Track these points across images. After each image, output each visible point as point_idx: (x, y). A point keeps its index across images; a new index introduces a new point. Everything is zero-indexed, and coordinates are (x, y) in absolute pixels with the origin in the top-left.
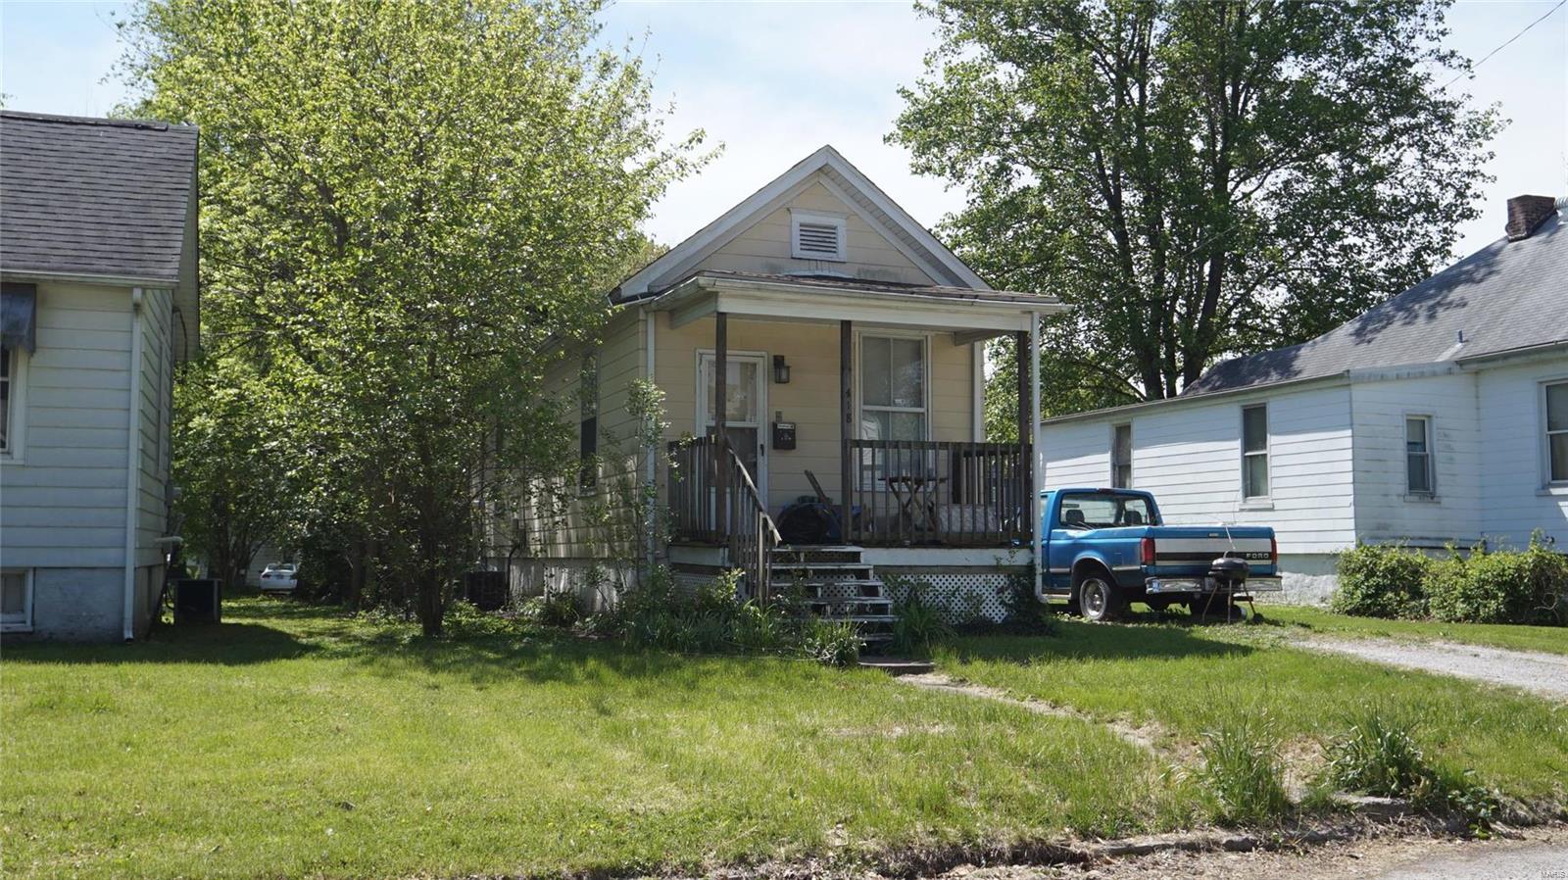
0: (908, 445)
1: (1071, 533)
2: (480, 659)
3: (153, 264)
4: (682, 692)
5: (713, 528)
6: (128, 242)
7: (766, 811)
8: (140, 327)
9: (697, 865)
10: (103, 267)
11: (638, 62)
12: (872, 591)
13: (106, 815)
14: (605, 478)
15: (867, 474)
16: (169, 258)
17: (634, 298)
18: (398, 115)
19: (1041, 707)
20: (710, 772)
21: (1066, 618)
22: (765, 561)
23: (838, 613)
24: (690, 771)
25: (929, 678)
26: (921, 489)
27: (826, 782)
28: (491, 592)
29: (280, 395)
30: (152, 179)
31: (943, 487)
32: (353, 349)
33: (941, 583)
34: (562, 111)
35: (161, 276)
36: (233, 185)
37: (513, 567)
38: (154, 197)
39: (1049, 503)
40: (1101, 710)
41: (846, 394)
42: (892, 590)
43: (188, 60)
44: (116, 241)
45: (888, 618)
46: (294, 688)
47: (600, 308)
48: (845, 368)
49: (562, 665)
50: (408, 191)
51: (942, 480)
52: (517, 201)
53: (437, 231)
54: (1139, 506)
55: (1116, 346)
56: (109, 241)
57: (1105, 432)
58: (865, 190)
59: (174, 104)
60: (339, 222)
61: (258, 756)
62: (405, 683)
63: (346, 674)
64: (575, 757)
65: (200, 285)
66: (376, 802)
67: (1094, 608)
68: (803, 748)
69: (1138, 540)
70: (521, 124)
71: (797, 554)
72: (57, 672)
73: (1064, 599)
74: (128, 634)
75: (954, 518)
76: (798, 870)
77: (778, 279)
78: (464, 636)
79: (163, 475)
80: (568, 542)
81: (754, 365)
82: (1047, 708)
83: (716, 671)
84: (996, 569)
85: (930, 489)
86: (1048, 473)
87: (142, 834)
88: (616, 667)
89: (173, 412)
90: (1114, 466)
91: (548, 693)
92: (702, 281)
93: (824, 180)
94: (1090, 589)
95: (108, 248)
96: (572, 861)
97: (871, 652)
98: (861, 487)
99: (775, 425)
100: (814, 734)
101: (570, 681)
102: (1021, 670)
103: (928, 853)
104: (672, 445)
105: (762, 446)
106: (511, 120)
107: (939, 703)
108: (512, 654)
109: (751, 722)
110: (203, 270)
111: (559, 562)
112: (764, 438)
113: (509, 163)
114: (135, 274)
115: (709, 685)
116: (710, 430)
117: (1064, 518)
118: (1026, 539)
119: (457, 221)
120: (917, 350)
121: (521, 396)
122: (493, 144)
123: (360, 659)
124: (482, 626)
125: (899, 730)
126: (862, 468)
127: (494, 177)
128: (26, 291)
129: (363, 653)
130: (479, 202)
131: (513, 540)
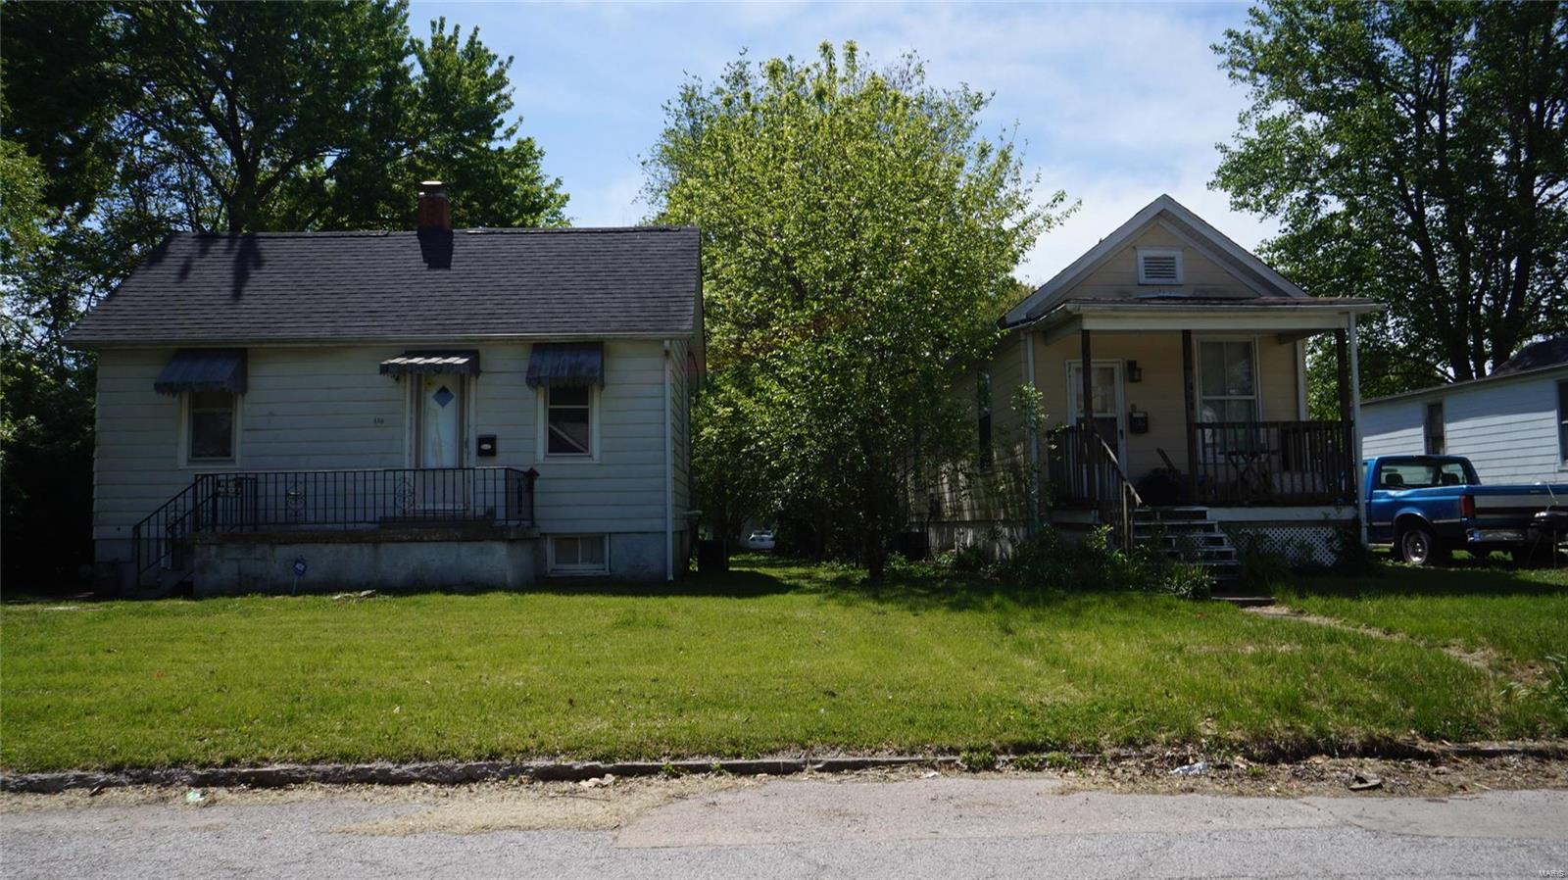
0: (1243, 425)
1: (1392, 493)
2: (914, 593)
3: (675, 323)
4: (1067, 618)
5: (1086, 495)
6: (660, 309)
7: (1147, 707)
8: (670, 366)
9: (1096, 744)
10: (646, 327)
11: (1010, 147)
12: (1219, 541)
13: (672, 695)
14: (999, 459)
15: (1209, 450)
16: (686, 318)
17: (1017, 323)
18: (837, 203)
19: (1375, 633)
20: (1097, 676)
21: (1390, 563)
22: (1129, 518)
23: (1193, 560)
24: (1084, 675)
25: (1272, 610)
26: (1256, 460)
27: (1195, 686)
28: (917, 548)
29: (763, 408)
30: (672, 265)
31: (1275, 459)
32: (813, 374)
33: (1275, 534)
34: (954, 190)
35: (681, 331)
36: (724, 266)
37: (931, 529)
38: (676, 277)
39: (1369, 469)
40: (1433, 637)
41: (1189, 389)
42: (1234, 540)
45: (1232, 563)
46: (786, 613)
47: (991, 333)
48: (1188, 367)
49: (975, 598)
50: (846, 258)
51: (1274, 453)
52: (925, 259)
53: (868, 284)
54: (1456, 469)
55: (1422, 338)
56: (649, 309)
57: (1418, 409)
58: (1197, 227)
59: (682, 213)
60: (796, 282)
61: (766, 658)
62: (862, 610)
63: (819, 604)
64: (994, 663)
65: (706, 336)
66: (852, 692)
67: (1417, 554)
68: (1172, 659)
69: (1458, 497)
70: (926, 202)
71: (1155, 513)
72: (629, 602)
73: (1386, 547)
74: (670, 577)
75: (1286, 482)
76: (1177, 752)
77: (1130, 302)
78: (899, 578)
79: (687, 469)
80: (972, 509)
81: (1112, 369)
82: (1381, 634)
83: (1094, 603)
84: (1325, 523)
85: (1263, 460)
86: (1364, 446)
87: (697, 708)
88: (1015, 599)
89: (691, 425)
90: (1427, 438)
91: (966, 618)
92: (1069, 307)
93: (1163, 222)
94: (1411, 539)
95: (646, 314)
96: (999, 737)
97: (1220, 590)
98: (1205, 461)
99: (1131, 415)
100: (1180, 650)
101: (982, 610)
102: (1353, 604)
103: (1287, 744)
104: (1049, 434)
105: (1121, 432)
106: (917, 200)
107: (1284, 628)
108: (935, 591)
109: (1128, 642)
110: (707, 326)
111: (967, 525)
112: (1122, 425)
113: (918, 231)
114: (665, 330)
115: (1090, 613)
116: (1079, 421)
117: (1383, 480)
118: (1350, 498)
119: (882, 276)
120: (1247, 350)
121: (935, 401)
122: (906, 218)
123: (827, 594)
124: (911, 571)
125: (1250, 649)
126: (1205, 445)
127: (908, 242)
128: (597, 347)
129: (826, 591)
130: (897, 261)
131: (931, 509)
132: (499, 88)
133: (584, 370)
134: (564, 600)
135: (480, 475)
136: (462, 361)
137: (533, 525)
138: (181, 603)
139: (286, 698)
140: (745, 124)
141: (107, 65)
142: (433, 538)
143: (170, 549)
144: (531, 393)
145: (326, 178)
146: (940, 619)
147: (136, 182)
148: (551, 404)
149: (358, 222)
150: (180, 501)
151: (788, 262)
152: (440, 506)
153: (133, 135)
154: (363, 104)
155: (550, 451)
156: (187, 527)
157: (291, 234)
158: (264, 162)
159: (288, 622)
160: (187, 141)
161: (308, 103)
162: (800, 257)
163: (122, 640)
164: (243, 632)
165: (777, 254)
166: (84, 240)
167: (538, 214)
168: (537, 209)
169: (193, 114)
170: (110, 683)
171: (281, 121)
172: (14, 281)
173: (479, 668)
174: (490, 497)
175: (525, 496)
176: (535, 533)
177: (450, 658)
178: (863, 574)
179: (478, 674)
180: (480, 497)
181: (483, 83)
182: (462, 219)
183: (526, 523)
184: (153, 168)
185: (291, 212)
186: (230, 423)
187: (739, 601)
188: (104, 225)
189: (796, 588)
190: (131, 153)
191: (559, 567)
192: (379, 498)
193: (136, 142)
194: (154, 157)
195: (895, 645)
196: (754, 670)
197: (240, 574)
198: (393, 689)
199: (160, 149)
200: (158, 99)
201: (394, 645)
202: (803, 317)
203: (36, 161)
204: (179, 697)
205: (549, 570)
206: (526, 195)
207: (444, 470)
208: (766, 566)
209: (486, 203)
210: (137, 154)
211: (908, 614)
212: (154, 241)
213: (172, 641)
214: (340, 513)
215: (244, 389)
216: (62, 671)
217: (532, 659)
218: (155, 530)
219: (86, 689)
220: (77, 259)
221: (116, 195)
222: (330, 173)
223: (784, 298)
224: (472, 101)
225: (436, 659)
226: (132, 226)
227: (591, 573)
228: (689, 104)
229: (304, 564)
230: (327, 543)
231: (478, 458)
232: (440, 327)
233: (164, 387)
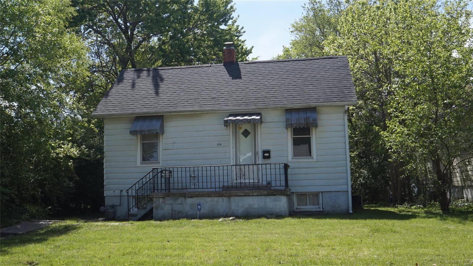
3: (349, 98)
6: (339, 92)
10: (336, 100)
16: (353, 95)
30: (339, 73)
38: (342, 78)
44: (336, 92)
56: (334, 92)
74: (351, 212)
95: (335, 94)
114: (345, 101)
128: (313, 109)
133: (311, 120)
135: (264, 166)
136: (258, 118)
137: (288, 188)
144: (285, 131)
148: (294, 135)
152: (247, 181)
155: (294, 156)
174: (269, 177)
176: (289, 192)
180: (264, 177)
186: (157, 147)
191: (299, 207)
205: (295, 209)
207: (248, 165)
214: (213, 184)
215: (163, 133)
227: (314, 210)
229: (200, 206)
230: (208, 197)
231: (263, 159)
232: (245, 103)
233: (133, 133)
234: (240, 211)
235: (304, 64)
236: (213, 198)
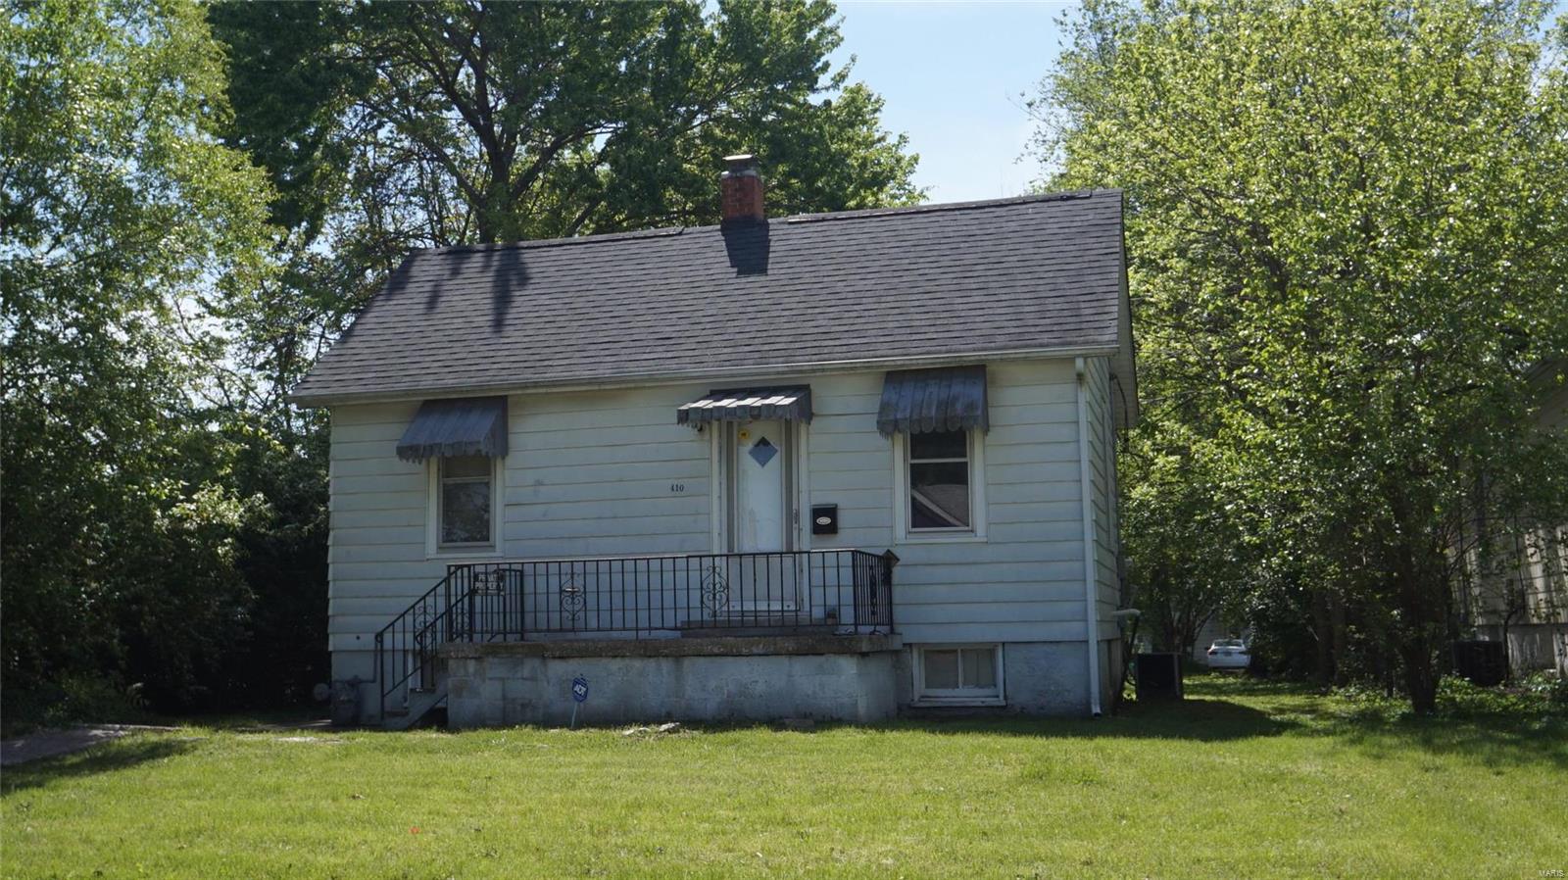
3: (1093, 332)
6: (1066, 313)
8: (1084, 396)
10: (1049, 341)
16: (1107, 324)
28: (1488, 665)
30: (1079, 247)
32: (1307, 398)
35: (1101, 343)
37: (1511, 637)
38: (1086, 265)
43: (1101, 125)
44: (1055, 314)
46: (1282, 767)
50: (1355, 218)
52: (1482, 211)
53: (1393, 258)
56: (1048, 315)
60: (1273, 263)
62: (1406, 764)
63: (1336, 753)
65: (1134, 347)
72: (1038, 743)
74: (1096, 709)
78: (1462, 714)
79: (1115, 548)
89: (1118, 483)
95: (1048, 321)
114: (1077, 343)
123: (1347, 737)
124: (1482, 704)
128: (976, 372)
129: (1344, 732)
130: (1438, 218)
131: (1511, 603)
132: (821, 19)
133: (959, 406)
134: (940, 740)
135: (817, 560)
136: (788, 401)
137: (892, 631)
138: (434, 735)
139: (572, 868)
140: (1180, 32)
141: (336, 47)
142: (755, 651)
143: (419, 665)
144: (882, 442)
145: (599, 163)
146: (1544, 781)
147: (370, 191)
148: (913, 457)
149: (637, 220)
150: (430, 600)
151: (1258, 232)
152: (762, 606)
153: (364, 131)
154: (642, 61)
155: (914, 526)
156: (439, 635)
157: (558, 240)
158: (520, 149)
159: (569, 765)
160: (428, 132)
161: (575, 66)
162: (1277, 223)
163: (368, 783)
164: (513, 776)
165: (1239, 223)
166: (311, 269)
167: (881, 190)
168: (878, 182)
169: (435, 97)
170: (356, 839)
171: (539, 94)
172: (239, 325)
173: (829, 836)
174: (832, 592)
175: (880, 590)
176: (896, 643)
177: (786, 822)
178: (1402, 707)
179: (827, 846)
180: (818, 592)
181: (800, 15)
182: (777, 204)
183: (884, 629)
184: (390, 171)
185: (555, 213)
186: (487, 498)
187: (1207, 746)
188: (334, 249)
189: (1292, 726)
190: (363, 154)
191: (931, 692)
192: (682, 595)
193: (369, 139)
194: (390, 157)
195: (1471, 820)
196: (1240, 853)
197: (504, 698)
198: (712, 864)
199: (397, 145)
200: (393, 82)
201: (710, 800)
202: (1285, 314)
203: (262, 171)
204: (439, 862)
205: (916, 699)
206: (863, 165)
207: (768, 554)
208: (1240, 693)
209: (810, 179)
210: (370, 154)
211: (1481, 770)
212: (390, 264)
213: (427, 786)
215: (504, 451)
216: (302, 821)
217: (903, 825)
218: (401, 639)
219: (330, 844)
220: (304, 294)
221: (347, 209)
222: (602, 157)
223: (1255, 284)
224: (787, 40)
225: (769, 822)
226: (366, 245)
227: (980, 702)
228: (1095, 14)
229: (585, 685)
230: (615, 657)
231: (814, 536)
232: (757, 355)
233: (408, 452)
234: (710, 704)
235: (976, 222)
236: (627, 661)
